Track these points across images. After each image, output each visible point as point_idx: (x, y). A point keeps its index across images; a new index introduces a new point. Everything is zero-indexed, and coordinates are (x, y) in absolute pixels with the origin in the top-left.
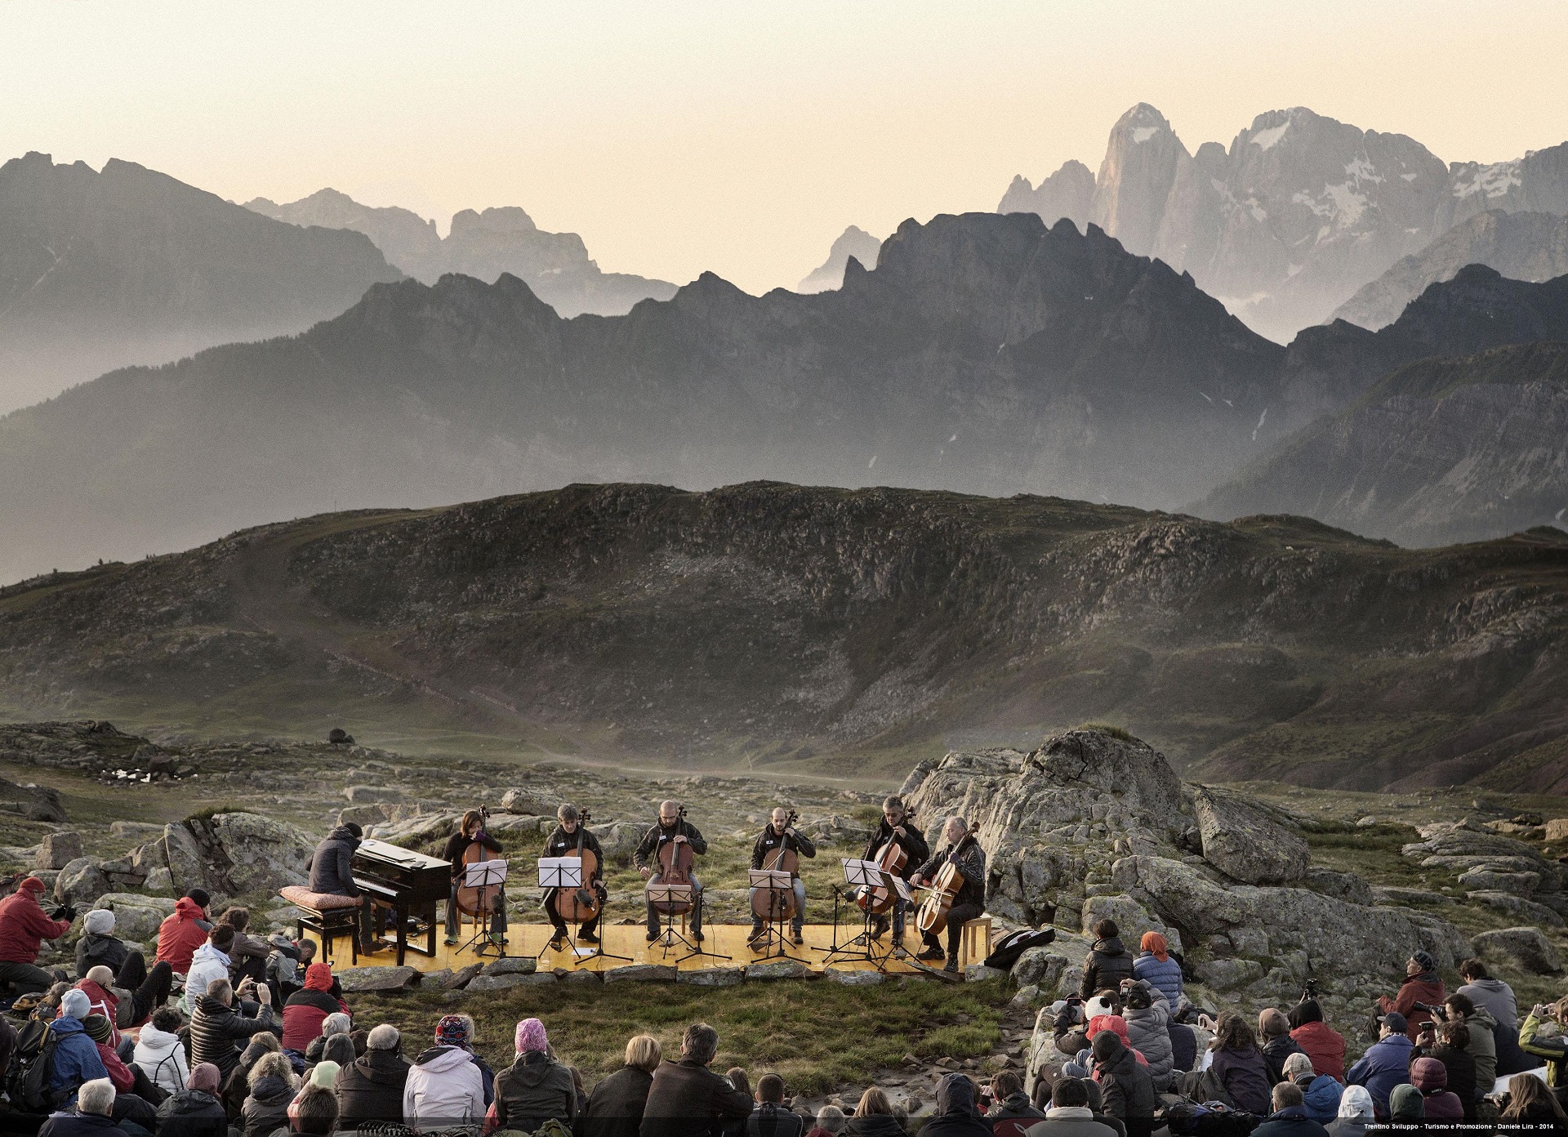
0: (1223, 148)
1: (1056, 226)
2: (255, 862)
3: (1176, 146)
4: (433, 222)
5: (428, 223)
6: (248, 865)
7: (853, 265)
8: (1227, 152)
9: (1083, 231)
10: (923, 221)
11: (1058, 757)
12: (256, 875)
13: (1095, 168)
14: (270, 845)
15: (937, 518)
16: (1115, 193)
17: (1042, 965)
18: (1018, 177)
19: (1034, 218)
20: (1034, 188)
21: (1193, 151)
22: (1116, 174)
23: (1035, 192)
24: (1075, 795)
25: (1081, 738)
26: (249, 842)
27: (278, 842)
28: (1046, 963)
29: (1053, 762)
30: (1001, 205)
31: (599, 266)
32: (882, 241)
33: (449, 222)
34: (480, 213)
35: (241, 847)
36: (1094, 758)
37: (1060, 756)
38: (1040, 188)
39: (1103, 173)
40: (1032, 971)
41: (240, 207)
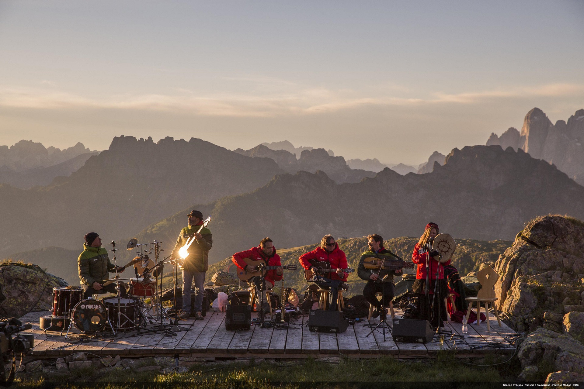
0: (565, 122)
1: (507, 149)
2: (19, 296)
3: (549, 122)
4: (295, 154)
5: (293, 154)
6: (14, 297)
7: (436, 164)
8: (566, 123)
9: (517, 151)
10: (460, 148)
11: (538, 232)
12: (19, 304)
13: (519, 130)
14: (30, 285)
15: (467, 248)
16: (527, 138)
17: (540, 351)
18: (493, 134)
19: (499, 147)
20: (499, 137)
21: (554, 123)
22: (527, 132)
23: (499, 138)
24: (551, 253)
25: (552, 220)
26: (15, 283)
27: (35, 284)
28: (543, 350)
29: (534, 235)
30: (487, 143)
31: (350, 167)
32: (446, 156)
33: (300, 154)
34: (310, 151)
35: (10, 286)
36: (561, 233)
37: (539, 231)
38: (501, 137)
39: (523, 132)
40: (532, 356)
41: (233, 152)
